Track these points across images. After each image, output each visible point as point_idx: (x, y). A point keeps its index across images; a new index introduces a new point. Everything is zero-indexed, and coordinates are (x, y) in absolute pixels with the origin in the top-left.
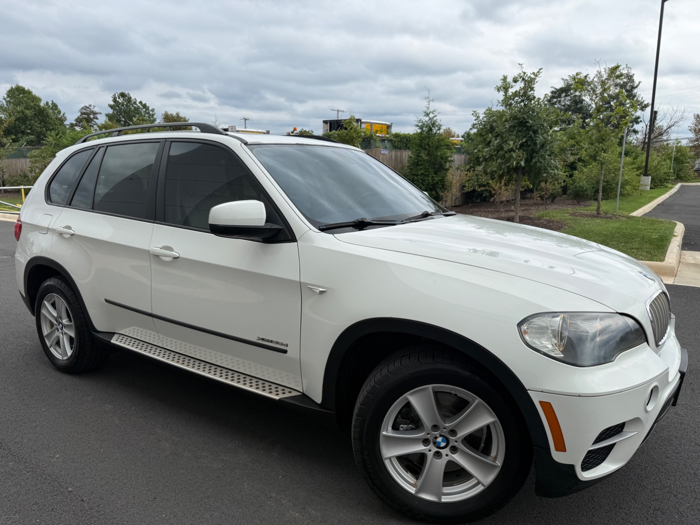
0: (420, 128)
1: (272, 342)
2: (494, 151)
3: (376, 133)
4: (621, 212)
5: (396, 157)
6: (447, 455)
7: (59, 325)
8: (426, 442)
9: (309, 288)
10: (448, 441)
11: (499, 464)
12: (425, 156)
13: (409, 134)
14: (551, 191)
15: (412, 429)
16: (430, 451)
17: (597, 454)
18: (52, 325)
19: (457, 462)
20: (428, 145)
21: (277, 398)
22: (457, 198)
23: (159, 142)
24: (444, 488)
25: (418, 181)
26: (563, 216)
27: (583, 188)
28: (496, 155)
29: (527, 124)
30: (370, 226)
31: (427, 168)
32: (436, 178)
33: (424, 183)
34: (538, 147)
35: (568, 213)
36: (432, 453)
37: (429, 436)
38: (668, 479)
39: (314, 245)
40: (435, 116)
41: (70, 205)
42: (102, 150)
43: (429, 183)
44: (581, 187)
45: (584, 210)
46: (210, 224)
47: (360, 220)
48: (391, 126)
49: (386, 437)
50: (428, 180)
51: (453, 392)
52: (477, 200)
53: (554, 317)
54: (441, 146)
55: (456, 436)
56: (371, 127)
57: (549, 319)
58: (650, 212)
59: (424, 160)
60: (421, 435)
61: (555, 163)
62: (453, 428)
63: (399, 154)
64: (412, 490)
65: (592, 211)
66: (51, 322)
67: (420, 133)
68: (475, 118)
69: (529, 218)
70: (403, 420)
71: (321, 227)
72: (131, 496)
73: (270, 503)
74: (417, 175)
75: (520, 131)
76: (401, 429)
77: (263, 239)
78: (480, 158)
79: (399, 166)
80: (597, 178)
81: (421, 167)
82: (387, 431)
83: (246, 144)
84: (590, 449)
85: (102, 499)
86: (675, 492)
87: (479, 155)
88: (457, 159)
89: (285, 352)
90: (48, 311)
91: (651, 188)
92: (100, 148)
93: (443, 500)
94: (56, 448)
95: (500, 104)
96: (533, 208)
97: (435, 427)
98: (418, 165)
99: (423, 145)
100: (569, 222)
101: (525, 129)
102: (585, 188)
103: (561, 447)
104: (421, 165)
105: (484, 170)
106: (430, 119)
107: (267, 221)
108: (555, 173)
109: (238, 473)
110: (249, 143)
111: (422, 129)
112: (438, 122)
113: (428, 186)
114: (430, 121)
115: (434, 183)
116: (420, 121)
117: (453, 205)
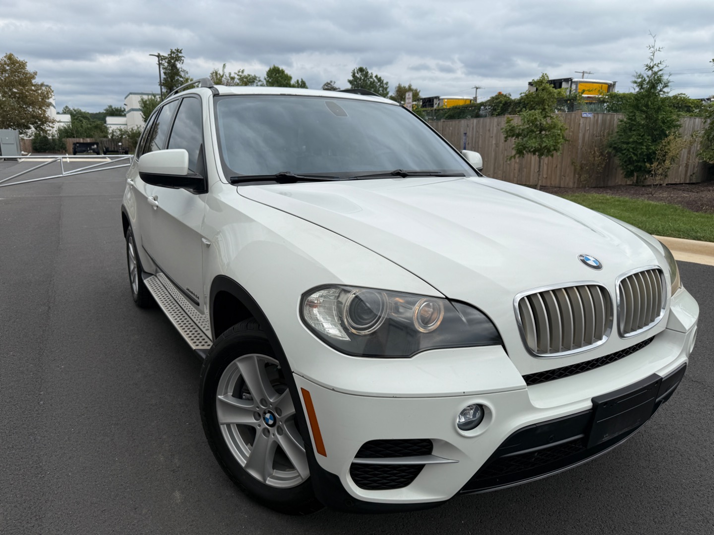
0: (639, 86)
1: (192, 293)
3: (582, 93)
5: (604, 121)
6: (274, 435)
8: (257, 416)
10: (275, 420)
12: (642, 120)
15: (247, 399)
16: (260, 425)
19: (280, 444)
20: (647, 106)
21: (194, 347)
23: (178, 99)
24: (274, 470)
25: (628, 150)
31: (642, 134)
32: (653, 147)
33: (636, 152)
36: (261, 428)
40: (660, 70)
43: (642, 153)
47: (283, 174)
48: (616, 85)
50: (642, 148)
55: (281, 414)
59: (639, 124)
60: (252, 407)
62: (278, 404)
63: (610, 117)
67: (638, 93)
71: (232, 179)
74: (628, 143)
76: (244, 397)
77: (194, 189)
79: (607, 131)
81: (635, 133)
82: (226, 394)
83: (216, 96)
89: (198, 304)
90: (131, 251)
92: (160, 108)
97: (263, 401)
98: (630, 130)
99: (640, 106)
103: (321, 449)
104: (634, 130)
110: (220, 95)
111: (642, 86)
112: (665, 78)
113: (642, 157)
114: (653, 75)
115: (650, 153)
116: (640, 76)
117: (688, 182)
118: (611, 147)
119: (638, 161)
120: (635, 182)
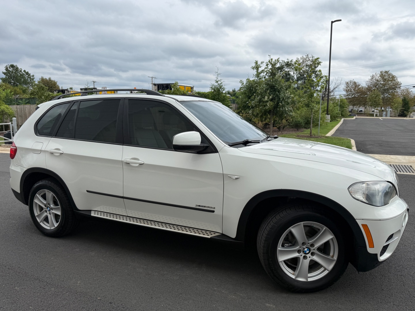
0: (213, 89)
1: (205, 207)
2: (257, 103)
4: (321, 134)
6: (310, 257)
7: (47, 208)
8: (299, 251)
9: (229, 176)
10: (310, 250)
11: (336, 259)
15: (291, 246)
16: (301, 256)
19: (314, 260)
21: (209, 237)
23: (120, 100)
24: (309, 274)
27: (300, 122)
28: (258, 105)
35: (295, 136)
36: (302, 257)
37: (301, 248)
40: (222, 83)
41: (56, 136)
44: (298, 122)
45: (302, 134)
46: (174, 145)
47: (246, 140)
49: (280, 251)
51: (312, 225)
53: (362, 184)
55: (314, 247)
58: (334, 134)
60: (297, 248)
62: (313, 242)
64: (293, 277)
66: (40, 206)
70: (287, 242)
71: (230, 145)
72: (137, 298)
76: (285, 246)
77: (197, 152)
78: (250, 106)
80: (305, 116)
83: (178, 101)
84: (384, 245)
85: (121, 301)
86: (405, 267)
89: (213, 212)
91: (330, 121)
92: (75, 102)
93: (309, 280)
97: (303, 244)
101: (274, 90)
102: (301, 122)
103: (372, 246)
105: (252, 113)
106: (218, 84)
109: (190, 280)
110: (180, 101)
112: (224, 86)
116: (213, 85)
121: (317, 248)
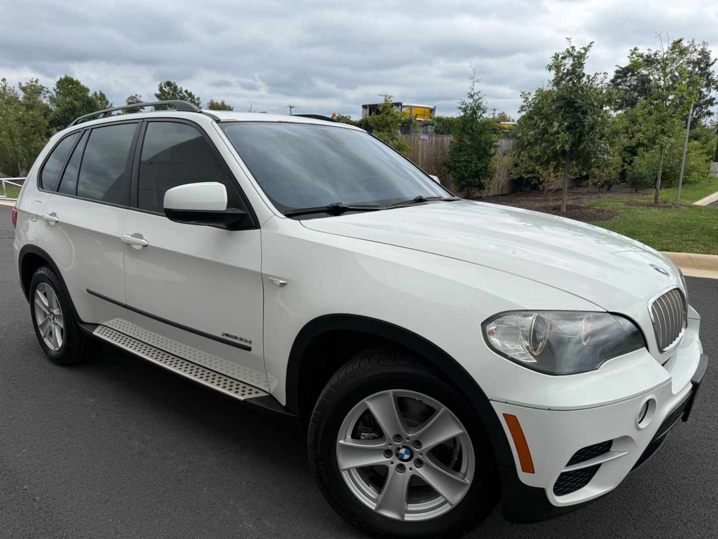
0: (463, 111)
1: (236, 338)
2: (539, 135)
3: (416, 117)
4: (684, 200)
5: (437, 143)
6: (411, 469)
8: (388, 453)
9: (270, 280)
10: (412, 454)
11: (469, 482)
12: (469, 141)
13: (452, 118)
14: (605, 178)
15: (374, 438)
16: (392, 463)
17: (576, 476)
18: (45, 315)
19: (422, 477)
20: (472, 129)
21: (242, 398)
22: (504, 186)
23: (137, 123)
24: (409, 505)
25: (460, 168)
26: (616, 206)
28: (541, 139)
29: (576, 105)
30: (347, 212)
31: (470, 154)
32: (479, 165)
33: (467, 170)
34: (587, 129)
35: (622, 202)
36: (394, 466)
37: (390, 446)
38: (680, 504)
39: (278, 232)
40: (480, 98)
41: (58, 191)
42: (87, 133)
43: (472, 170)
44: (639, 174)
45: (640, 199)
46: (165, 209)
47: (335, 205)
48: (435, 109)
49: (344, 447)
50: (471, 166)
51: (417, 399)
52: (526, 188)
53: (525, 316)
54: (485, 129)
55: (420, 448)
56: (411, 111)
57: (519, 318)
59: (468, 146)
60: (383, 445)
61: (605, 147)
62: (417, 438)
63: (440, 139)
64: (372, 506)
65: (650, 199)
66: (44, 312)
67: (463, 117)
68: (524, 100)
69: (578, 207)
70: (366, 428)
71: (287, 213)
72: (84, 497)
73: (224, 511)
74: (459, 162)
75: (567, 112)
76: (362, 437)
77: (227, 225)
78: (525, 142)
79: (440, 152)
81: (463, 153)
82: (345, 439)
83: (218, 121)
84: (564, 471)
85: (54, 499)
86: (685, 520)
87: (523, 139)
88: (504, 144)
89: (249, 349)
90: (42, 300)
92: (86, 130)
93: (406, 519)
94: (25, 443)
95: (551, 85)
96: (585, 197)
97: (398, 437)
98: (460, 150)
99: (466, 128)
100: (621, 211)
101: (573, 110)
102: (644, 175)
103: (529, 467)
104: (463, 150)
105: (529, 154)
106: (474, 101)
107: (229, 206)
108: (604, 158)
109: (201, 477)
110: (221, 121)
111: (466, 112)
112: (483, 105)
113: (471, 173)
114: (474, 103)
115: (478, 170)
116: (463, 103)
117: (500, 194)
118: (445, 165)
119: (468, 178)
120: (466, 195)
121: (428, 450)
